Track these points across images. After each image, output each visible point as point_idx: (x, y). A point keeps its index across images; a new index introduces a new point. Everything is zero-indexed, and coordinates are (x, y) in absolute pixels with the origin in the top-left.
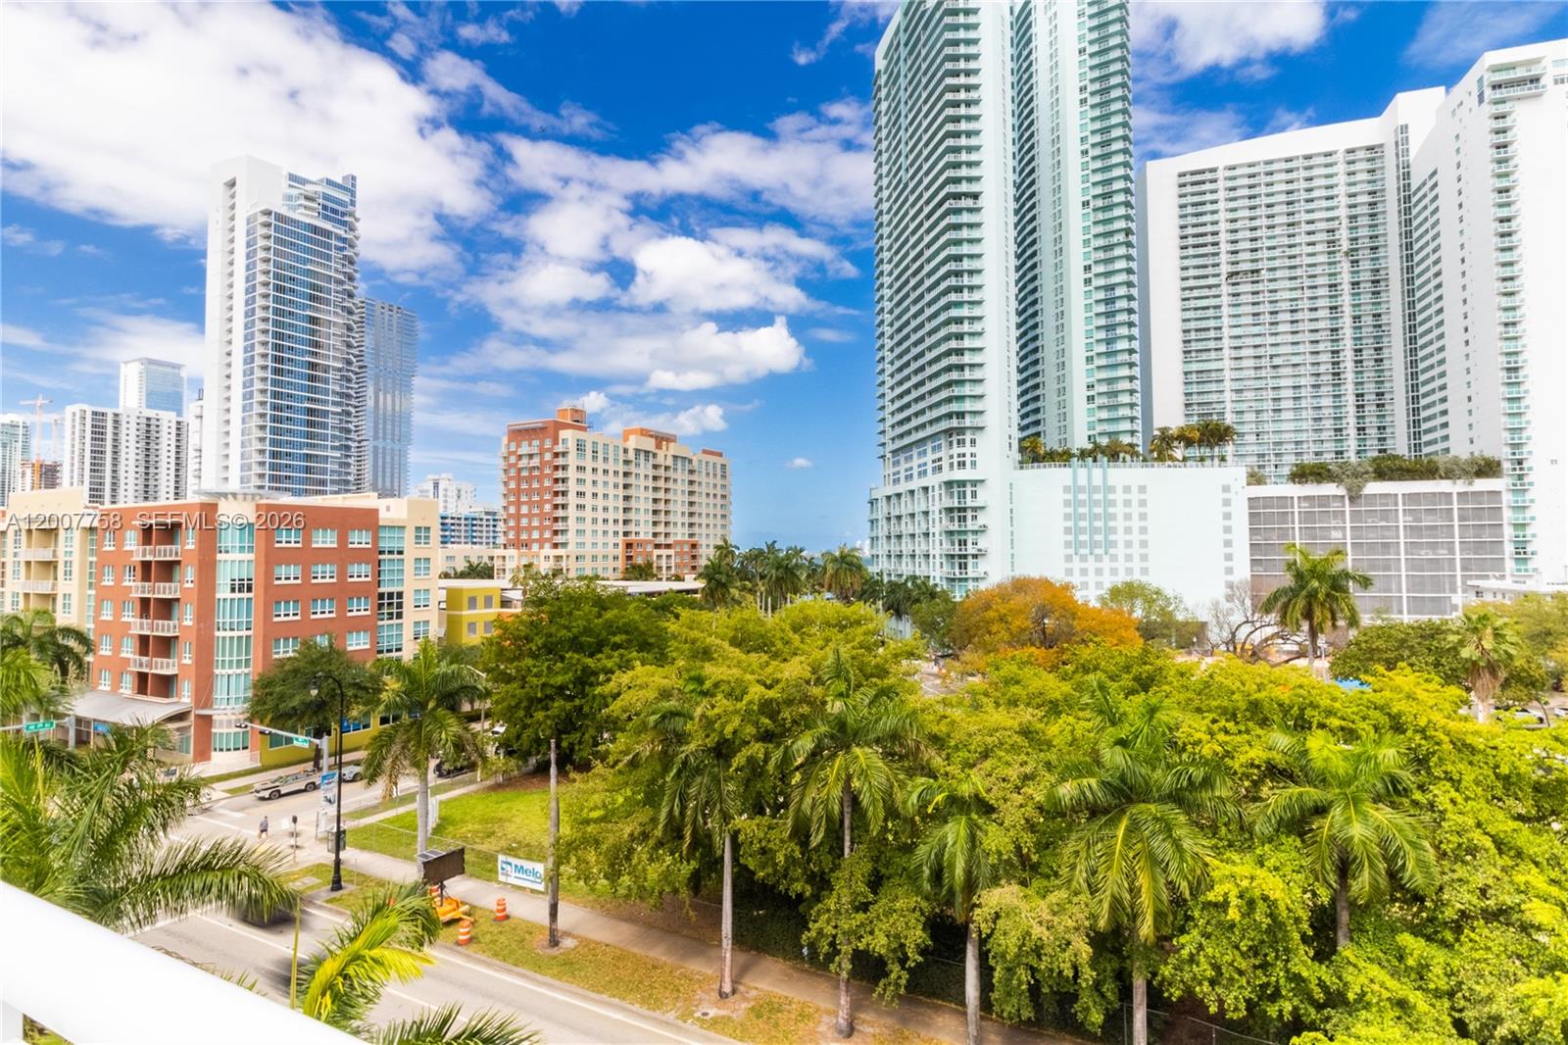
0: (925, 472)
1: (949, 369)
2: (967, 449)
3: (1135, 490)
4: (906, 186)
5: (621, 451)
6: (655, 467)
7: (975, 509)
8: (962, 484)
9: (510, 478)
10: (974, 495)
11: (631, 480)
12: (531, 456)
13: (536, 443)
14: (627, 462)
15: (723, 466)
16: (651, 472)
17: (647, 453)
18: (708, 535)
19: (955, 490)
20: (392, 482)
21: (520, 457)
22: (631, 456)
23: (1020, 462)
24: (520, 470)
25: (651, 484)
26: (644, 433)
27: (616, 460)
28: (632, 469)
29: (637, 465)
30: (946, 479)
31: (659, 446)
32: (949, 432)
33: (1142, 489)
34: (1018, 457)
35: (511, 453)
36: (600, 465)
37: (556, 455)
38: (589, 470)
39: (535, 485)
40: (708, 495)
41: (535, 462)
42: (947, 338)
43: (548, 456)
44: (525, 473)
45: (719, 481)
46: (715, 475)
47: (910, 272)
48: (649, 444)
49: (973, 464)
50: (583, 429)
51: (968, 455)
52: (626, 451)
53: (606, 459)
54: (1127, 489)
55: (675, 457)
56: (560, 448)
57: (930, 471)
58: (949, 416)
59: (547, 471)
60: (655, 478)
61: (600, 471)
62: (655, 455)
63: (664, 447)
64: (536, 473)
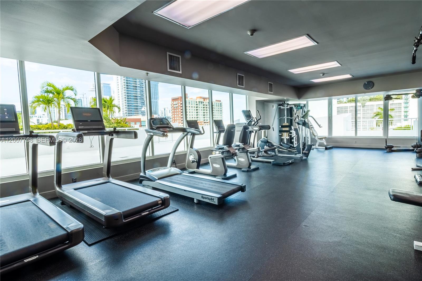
5: (195, 102)
6: (204, 105)
9: (172, 109)
11: (198, 108)
12: (176, 104)
13: (177, 101)
14: (197, 105)
16: (203, 106)
17: (201, 102)
20: (155, 109)
21: (174, 105)
22: (198, 103)
24: (174, 107)
25: (203, 109)
26: (201, 98)
27: (194, 104)
28: (198, 106)
29: (199, 105)
31: (204, 100)
35: (172, 104)
36: (191, 106)
37: (181, 104)
39: (177, 111)
40: (217, 111)
41: (177, 106)
44: (175, 108)
45: (220, 107)
48: (202, 100)
52: (196, 102)
53: (192, 104)
59: (179, 107)
60: (204, 108)
61: (191, 107)
62: (203, 102)
63: (206, 100)
64: (177, 108)
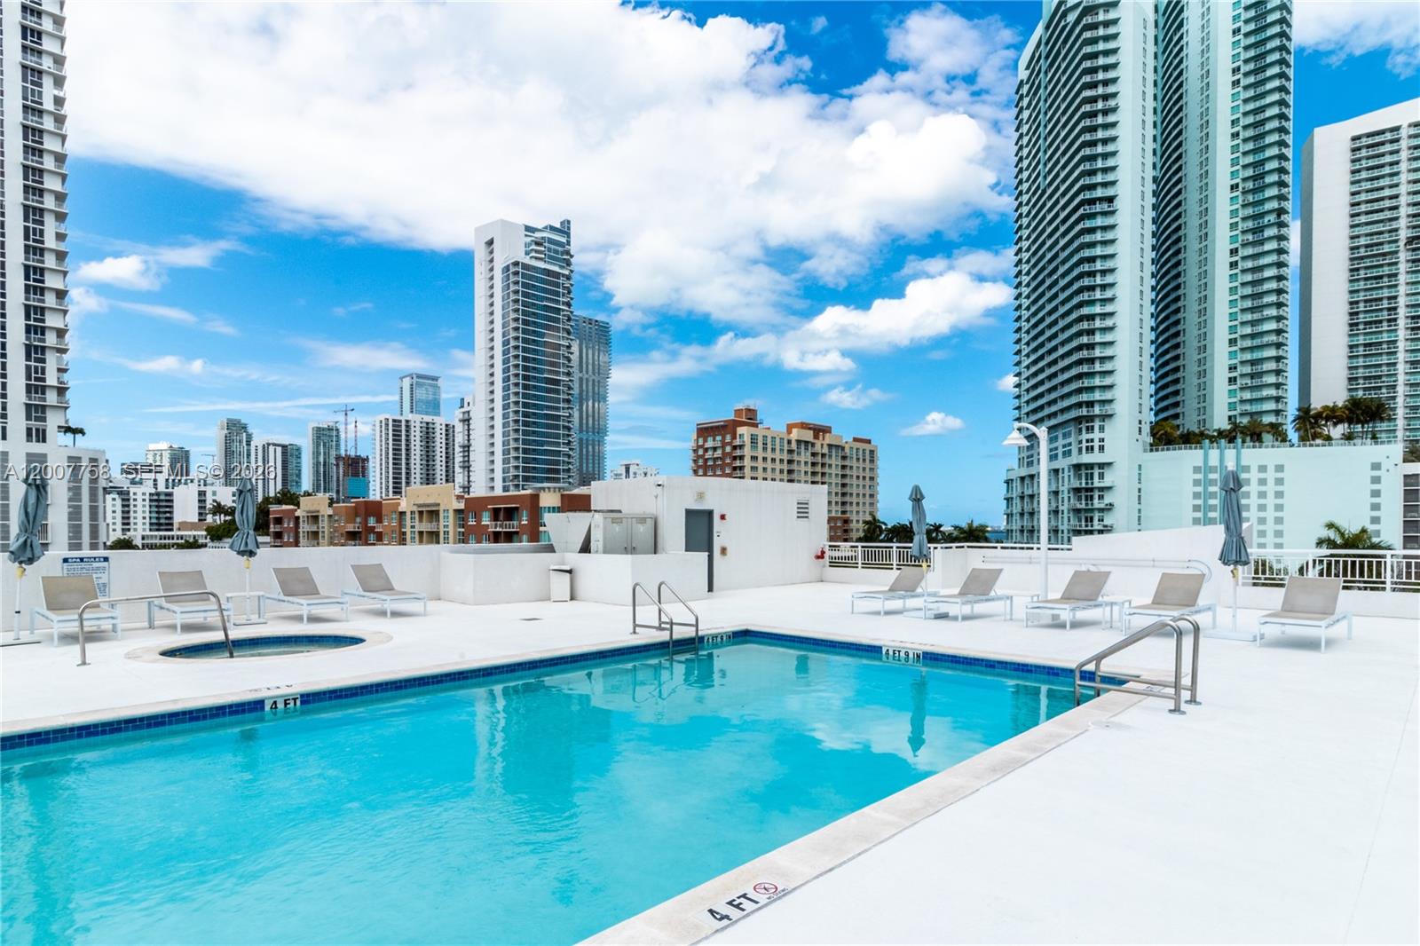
0: (1056, 455)
1: (1080, 362)
2: (1096, 435)
3: (1271, 468)
4: (1044, 192)
5: (786, 442)
6: (814, 454)
7: (1101, 489)
8: (1090, 466)
9: (699, 467)
10: (1101, 476)
11: (794, 467)
12: (715, 449)
13: (719, 438)
14: (790, 452)
15: (872, 452)
16: (810, 460)
17: (807, 443)
18: (858, 512)
19: (1083, 472)
21: (706, 450)
22: (794, 446)
23: (1151, 445)
24: (706, 460)
25: (809, 469)
26: (804, 426)
27: (782, 450)
28: (796, 457)
29: (799, 454)
30: (1075, 462)
31: (816, 437)
32: (1078, 420)
33: (1280, 468)
34: (1150, 440)
35: (699, 447)
36: (769, 455)
37: (735, 448)
38: (760, 459)
39: (718, 472)
40: (858, 477)
41: (719, 453)
42: (1080, 334)
43: (728, 449)
44: (710, 463)
45: (868, 465)
46: (864, 460)
47: (1046, 272)
48: (808, 435)
49: (1102, 448)
50: (756, 425)
51: (1096, 441)
52: (789, 442)
53: (773, 450)
54: (1263, 469)
55: (830, 446)
56: (737, 442)
57: (1060, 455)
58: (1079, 405)
59: (728, 461)
60: (813, 464)
61: (769, 460)
62: (813, 445)
63: (821, 438)
64: (719, 463)
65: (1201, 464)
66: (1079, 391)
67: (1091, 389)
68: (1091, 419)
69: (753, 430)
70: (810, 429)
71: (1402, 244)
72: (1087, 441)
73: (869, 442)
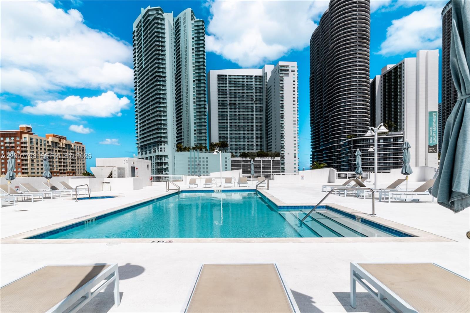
0: (151, 152)
1: (157, 124)
2: (163, 146)
3: (205, 158)
4: (144, 69)
5: (46, 142)
6: (59, 148)
7: (165, 163)
8: (162, 156)
10: (165, 159)
12: (11, 143)
13: (13, 138)
14: (49, 146)
15: (83, 147)
17: (56, 143)
18: (78, 170)
19: (160, 158)
21: (6, 143)
22: (50, 144)
23: (177, 150)
26: (54, 136)
27: (45, 145)
28: (51, 148)
29: (53, 147)
30: (157, 154)
31: (60, 141)
32: (158, 142)
33: (207, 158)
34: (176, 149)
36: (39, 147)
37: (22, 143)
38: (35, 148)
41: (13, 145)
42: (157, 116)
43: (18, 143)
46: (80, 150)
47: (146, 95)
49: (164, 151)
50: (32, 134)
51: (163, 148)
52: (48, 142)
53: (41, 145)
54: (203, 158)
55: (66, 145)
56: (23, 140)
57: (152, 152)
58: (158, 137)
60: (59, 151)
61: (39, 149)
62: (59, 144)
63: (62, 141)
65: (189, 156)
66: (158, 133)
67: (161, 133)
68: (161, 142)
69: (31, 136)
70: (57, 137)
71: (228, 104)
72: (160, 148)
73: (82, 144)
